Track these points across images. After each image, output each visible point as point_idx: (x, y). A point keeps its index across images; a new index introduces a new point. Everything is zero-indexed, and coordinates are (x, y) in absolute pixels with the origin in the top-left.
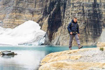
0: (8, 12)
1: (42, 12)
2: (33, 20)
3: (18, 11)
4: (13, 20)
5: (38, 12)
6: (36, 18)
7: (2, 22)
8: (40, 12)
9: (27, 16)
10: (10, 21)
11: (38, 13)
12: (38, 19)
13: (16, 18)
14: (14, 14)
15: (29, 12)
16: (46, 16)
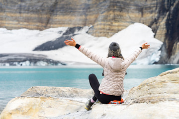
0: (103, 11)
1: (156, 9)
2: (142, 22)
3: (118, 9)
4: (109, 23)
5: (150, 8)
6: (148, 18)
7: (93, 27)
8: (154, 8)
9: (132, 15)
10: (104, 25)
11: (151, 10)
12: (151, 21)
13: (114, 19)
14: (110, 14)
15: (136, 9)
16: (163, 14)
